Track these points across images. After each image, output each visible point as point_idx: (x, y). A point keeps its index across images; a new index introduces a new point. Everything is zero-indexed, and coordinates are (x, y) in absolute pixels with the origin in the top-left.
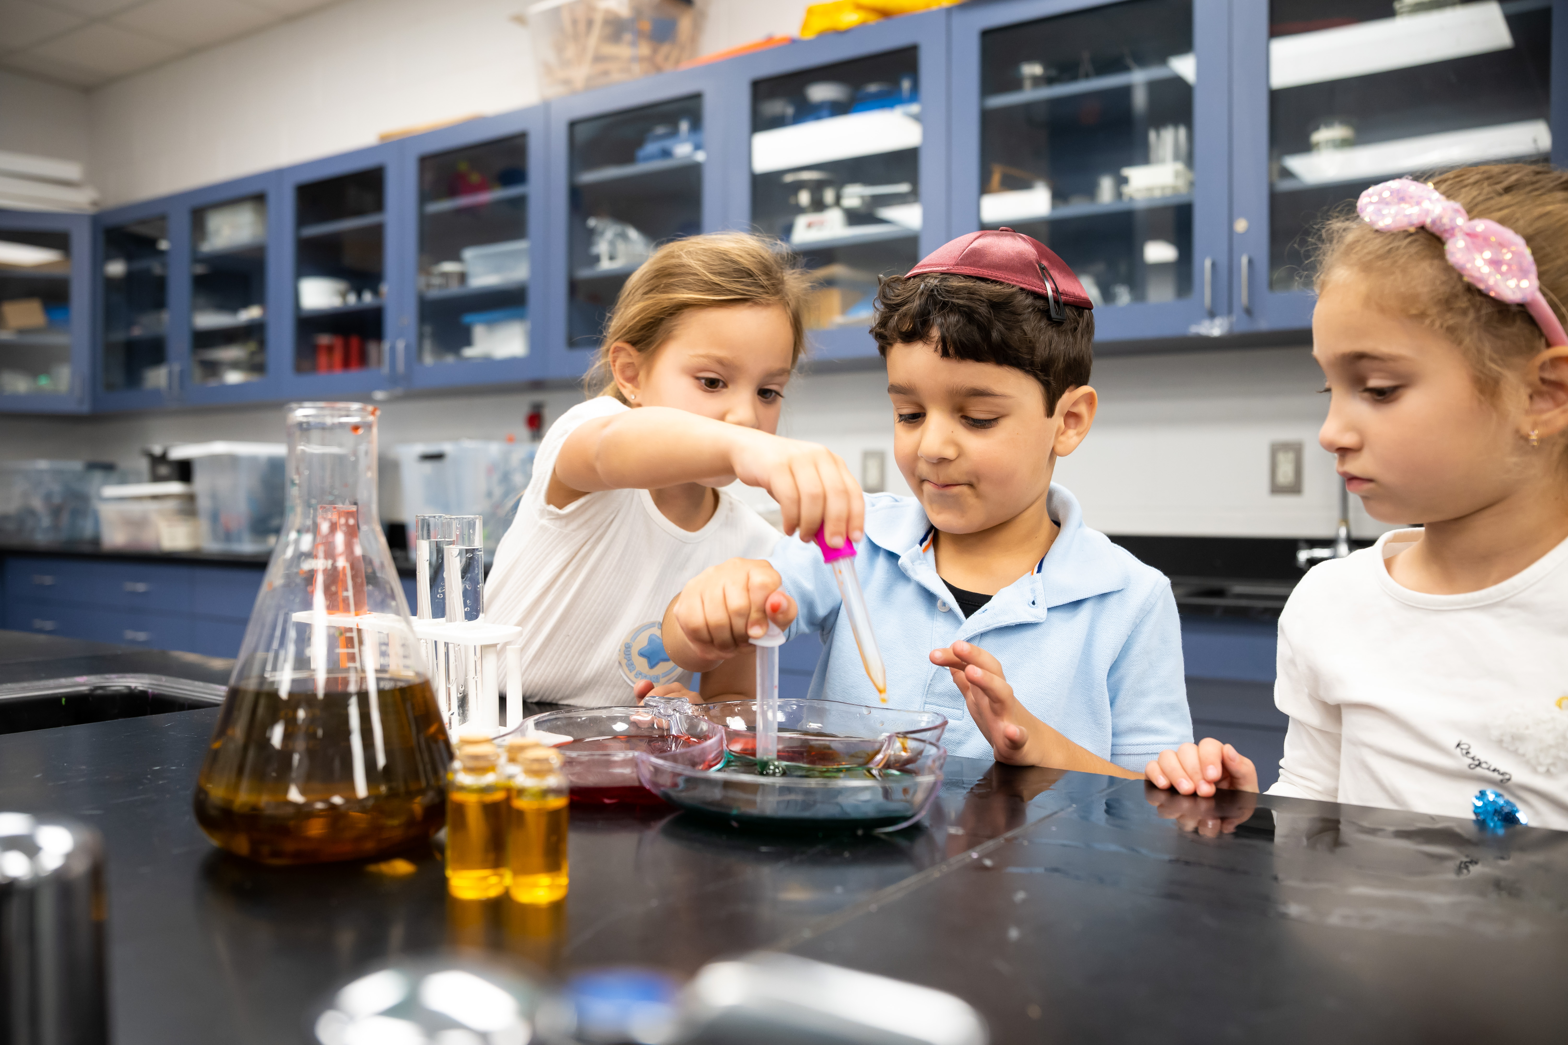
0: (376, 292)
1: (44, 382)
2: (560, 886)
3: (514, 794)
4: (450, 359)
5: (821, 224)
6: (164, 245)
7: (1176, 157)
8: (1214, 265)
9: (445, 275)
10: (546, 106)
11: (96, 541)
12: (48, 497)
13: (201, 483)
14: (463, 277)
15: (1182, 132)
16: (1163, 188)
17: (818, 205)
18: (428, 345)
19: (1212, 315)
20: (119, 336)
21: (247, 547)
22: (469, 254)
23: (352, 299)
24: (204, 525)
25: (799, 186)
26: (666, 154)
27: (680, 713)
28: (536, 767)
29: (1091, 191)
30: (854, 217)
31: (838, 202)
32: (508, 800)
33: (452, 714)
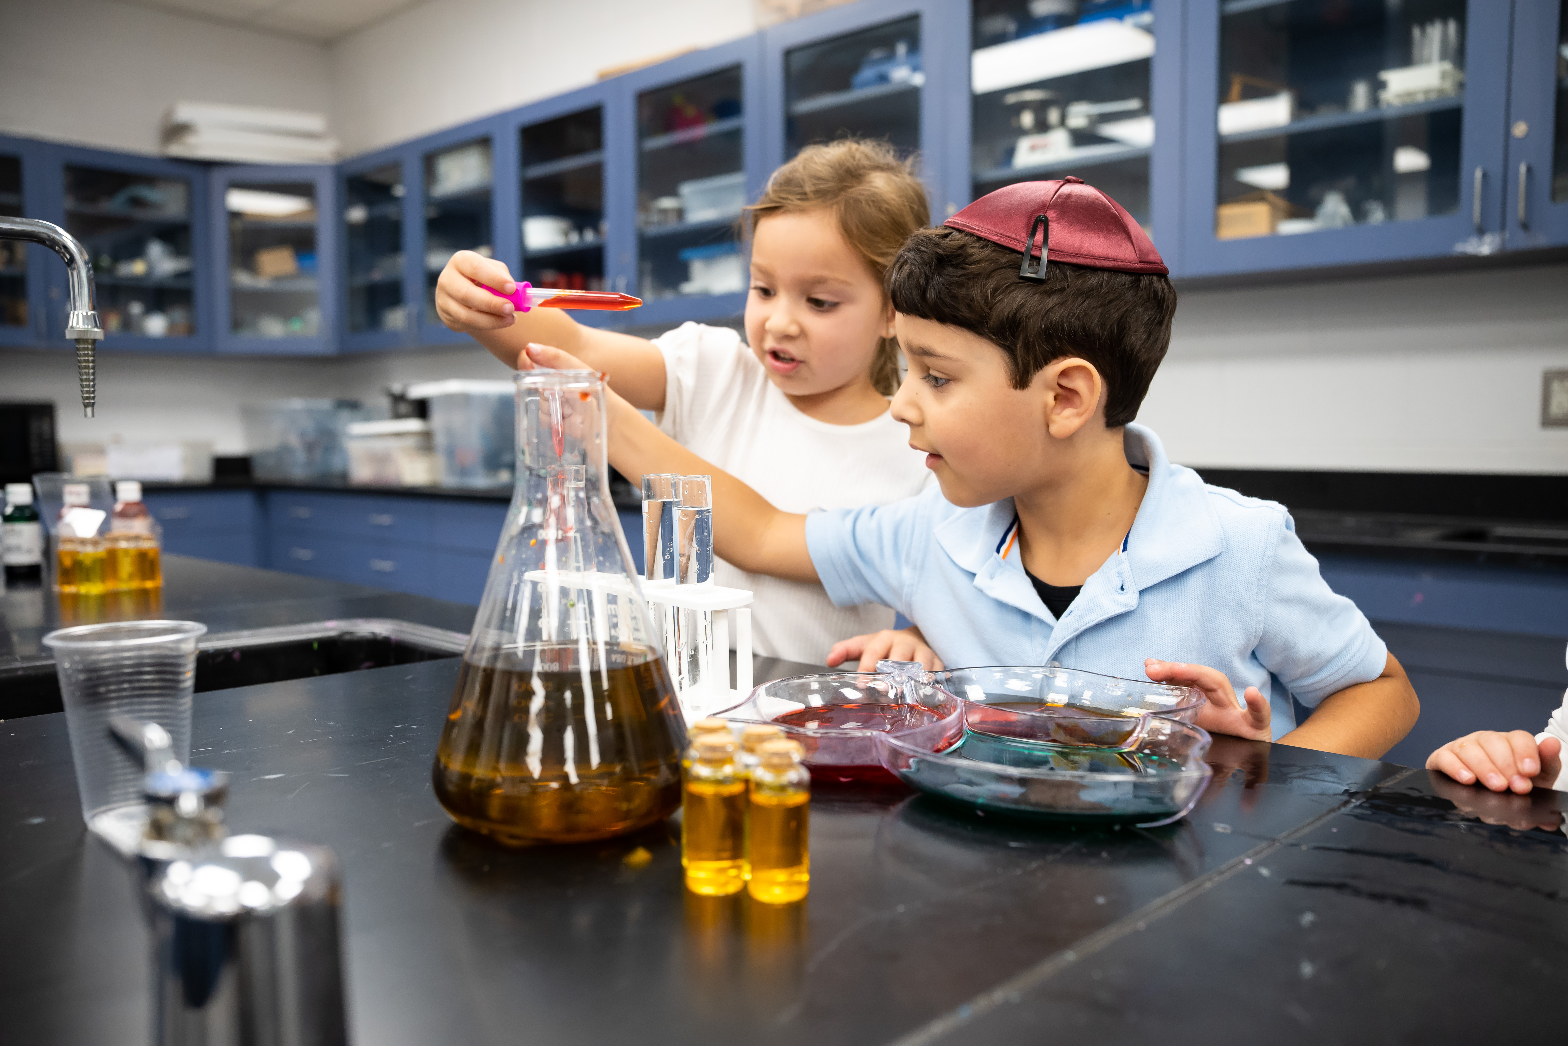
0: (596, 229)
1: (296, 327)
2: (799, 883)
3: (752, 786)
4: (669, 296)
5: (1044, 147)
6: (399, 191)
7: (1444, 56)
8: (1485, 176)
9: (664, 211)
10: (760, 36)
11: (344, 475)
12: (302, 435)
13: (438, 419)
14: (680, 213)
15: (1452, 27)
16: (1427, 92)
17: (1042, 127)
18: (648, 282)
19: (1481, 231)
20: (361, 280)
21: (481, 482)
22: (687, 189)
23: (574, 239)
24: (440, 461)
25: (1022, 106)
26: (883, 78)
27: (916, 681)
28: (776, 761)
29: (1343, 99)
30: (1081, 138)
31: (1063, 122)
32: (747, 792)
33: (682, 679)
